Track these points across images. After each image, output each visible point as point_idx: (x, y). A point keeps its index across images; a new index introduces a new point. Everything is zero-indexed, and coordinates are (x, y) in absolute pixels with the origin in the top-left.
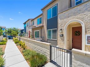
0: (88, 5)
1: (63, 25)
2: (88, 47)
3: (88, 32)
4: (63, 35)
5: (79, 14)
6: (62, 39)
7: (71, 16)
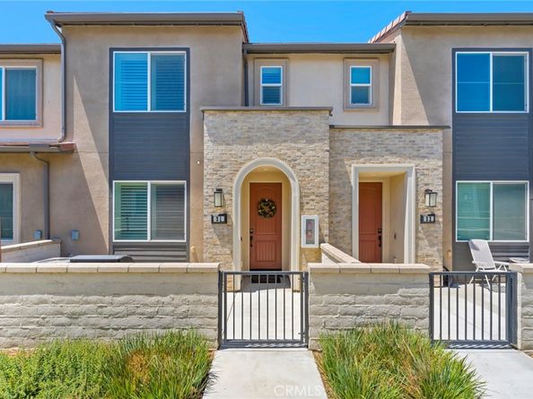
0: (307, 121)
1: (225, 171)
2: (307, 253)
3: (306, 207)
4: (225, 215)
5: (285, 141)
6: (221, 236)
7: (260, 140)
